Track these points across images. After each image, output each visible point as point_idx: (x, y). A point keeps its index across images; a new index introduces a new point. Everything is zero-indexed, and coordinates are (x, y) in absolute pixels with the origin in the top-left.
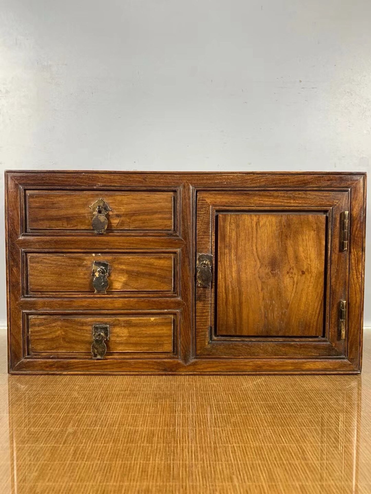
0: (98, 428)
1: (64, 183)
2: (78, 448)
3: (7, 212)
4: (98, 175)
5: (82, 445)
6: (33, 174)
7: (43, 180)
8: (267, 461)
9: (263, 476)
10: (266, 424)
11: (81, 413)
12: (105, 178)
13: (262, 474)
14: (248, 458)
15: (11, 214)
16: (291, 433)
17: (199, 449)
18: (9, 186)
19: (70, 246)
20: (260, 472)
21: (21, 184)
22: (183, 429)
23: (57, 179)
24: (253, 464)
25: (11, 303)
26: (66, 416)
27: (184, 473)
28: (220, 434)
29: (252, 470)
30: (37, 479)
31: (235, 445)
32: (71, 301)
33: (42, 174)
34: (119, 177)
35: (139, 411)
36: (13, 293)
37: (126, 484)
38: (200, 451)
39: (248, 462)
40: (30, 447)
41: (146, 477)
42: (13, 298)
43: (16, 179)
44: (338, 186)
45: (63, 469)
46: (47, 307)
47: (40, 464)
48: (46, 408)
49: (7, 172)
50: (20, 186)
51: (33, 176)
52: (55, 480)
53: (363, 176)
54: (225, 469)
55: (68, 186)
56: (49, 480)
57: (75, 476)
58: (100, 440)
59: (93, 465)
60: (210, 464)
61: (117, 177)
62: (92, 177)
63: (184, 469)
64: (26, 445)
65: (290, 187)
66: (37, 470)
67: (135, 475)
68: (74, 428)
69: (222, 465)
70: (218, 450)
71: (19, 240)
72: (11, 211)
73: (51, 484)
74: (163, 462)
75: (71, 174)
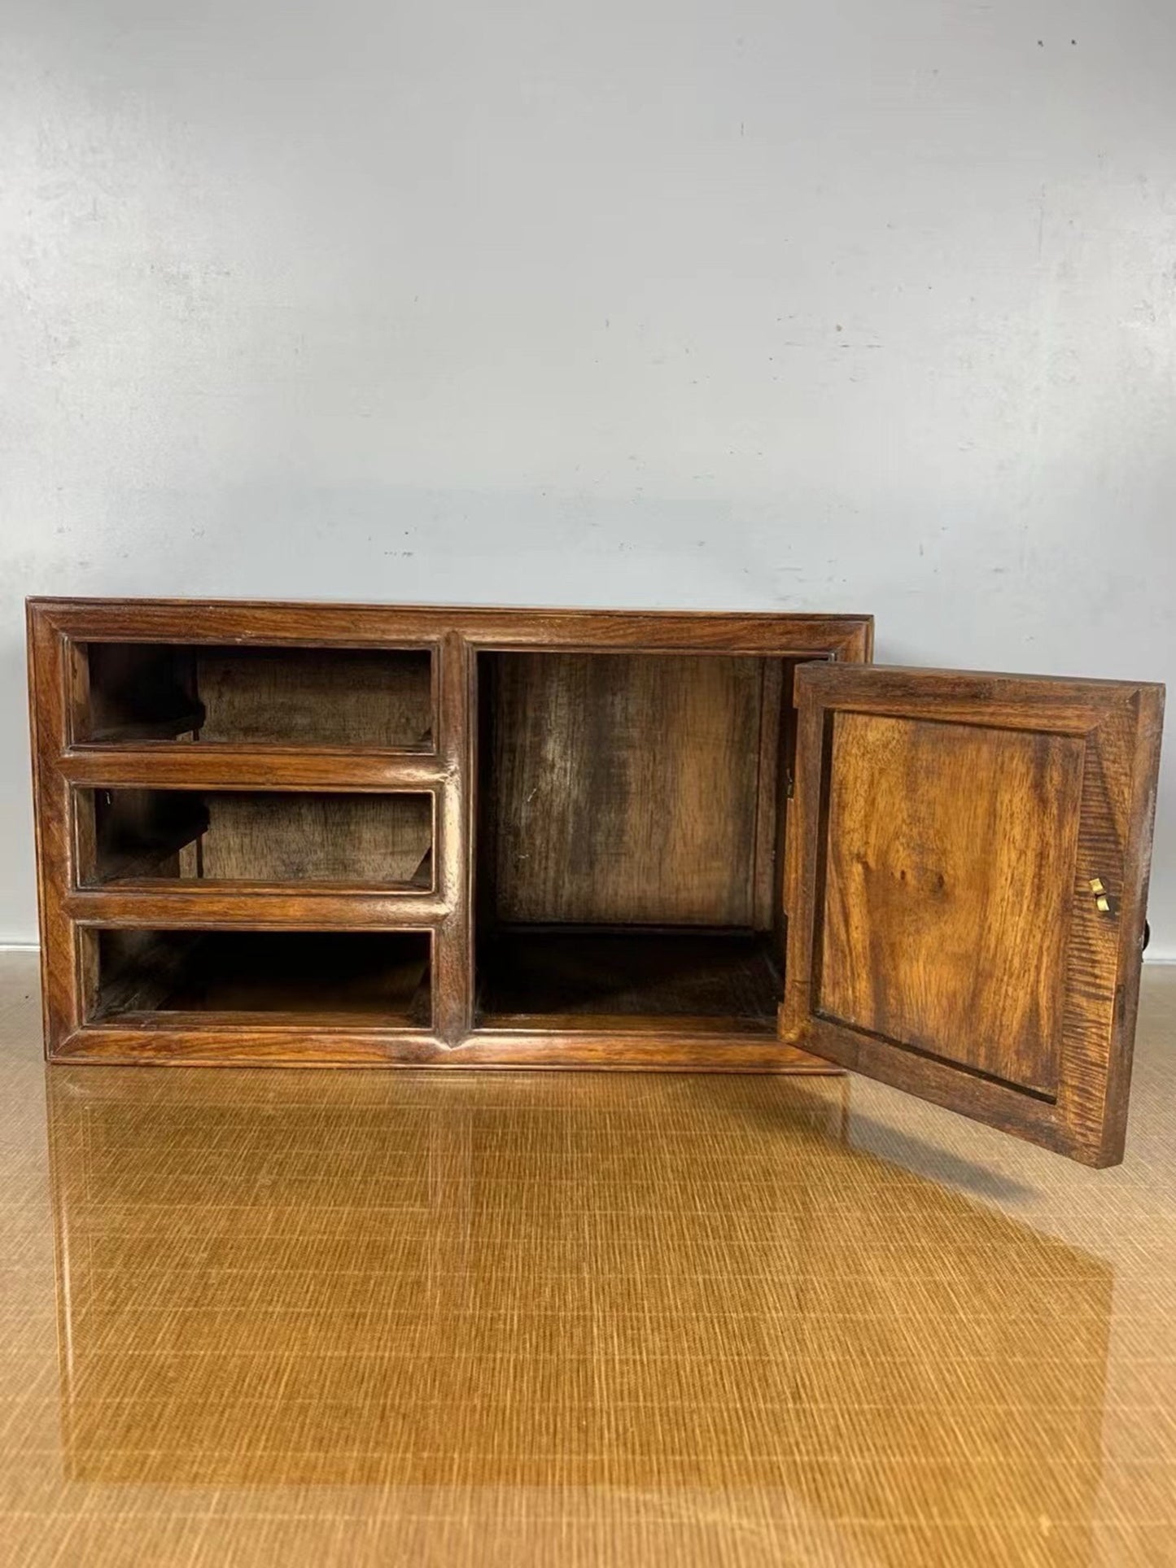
0: (320, 1179)
1: (167, 628)
2: (282, 1212)
3: (34, 695)
4: (245, 611)
5: (290, 1208)
6: (94, 608)
7: (117, 621)
8: (655, 1239)
9: (640, 1265)
10: (670, 1175)
11: (283, 1147)
12: (262, 619)
13: (639, 1260)
14: (619, 1235)
15: (43, 699)
16: (718, 1193)
17: (524, 1218)
18: (39, 635)
19: (181, 776)
20: (635, 1258)
21: (63, 629)
22: (497, 1184)
23: (148, 619)
24: (625, 1245)
25: (49, 903)
26: (253, 1154)
27: (490, 1258)
28: (572, 1192)
29: (620, 1253)
30: (209, 1262)
31: (597, 1212)
32: (188, 901)
33: (114, 607)
34: (295, 617)
35: (407, 1146)
36: (53, 881)
37: (378, 1273)
38: (527, 1221)
39: (616, 1242)
40: (185, 1210)
41: (415, 1264)
42: (52, 893)
43: (54, 619)
44: (806, 645)
45: (257, 1249)
46: (130, 913)
47: (210, 1239)
48: (209, 1135)
49: (33, 603)
50: (64, 634)
51: (90, 613)
52: (242, 1266)
53: (865, 623)
54: (568, 1254)
55: (174, 636)
56: (231, 1264)
57: (279, 1259)
58: (325, 1199)
59: (314, 1241)
60: (541, 1243)
61: (289, 618)
62: (231, 615)
63: (490, 1252)
64: (178, 1207)
65: (695, 648)
66: (205, 1249)
67: (394, 1259)
68: (273, 1177)
69: (564, 1246)
70: (563, 1220)
71: (65, 761)
72: (44, 692)
73: (235, 1271)
74: (450, 1240)
75: (180, 610)
